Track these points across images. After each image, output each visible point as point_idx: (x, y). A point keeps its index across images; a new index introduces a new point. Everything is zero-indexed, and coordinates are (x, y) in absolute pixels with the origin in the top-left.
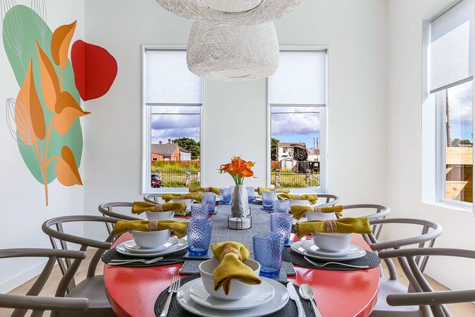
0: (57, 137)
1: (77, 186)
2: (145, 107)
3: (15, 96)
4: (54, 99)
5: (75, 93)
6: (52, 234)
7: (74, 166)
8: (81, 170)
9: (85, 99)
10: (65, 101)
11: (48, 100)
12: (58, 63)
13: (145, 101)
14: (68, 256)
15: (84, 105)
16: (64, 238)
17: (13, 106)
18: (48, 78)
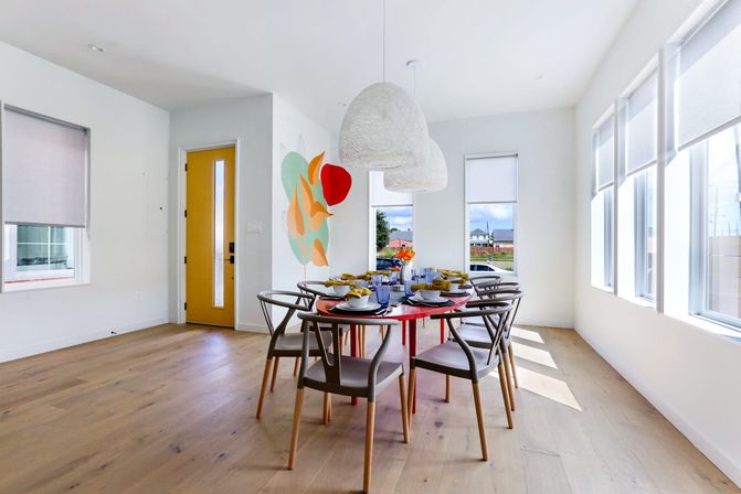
0: (312, 234)
1: (324, 267)
2: (371, 208)
3: (287, 210)
4: (309, 207)
5: (323, 201)
6: (301, 288)
7: (323, 254)
8: (328, 255)
9: (330, 204)
10: (317, 208)
11: (306, 207)
12: (312, 182)
13: (371, 204)
14: (308, 297)
15: (329, 209)
16: (308, 291)
17: (286, 215)
18: (306, 194)
